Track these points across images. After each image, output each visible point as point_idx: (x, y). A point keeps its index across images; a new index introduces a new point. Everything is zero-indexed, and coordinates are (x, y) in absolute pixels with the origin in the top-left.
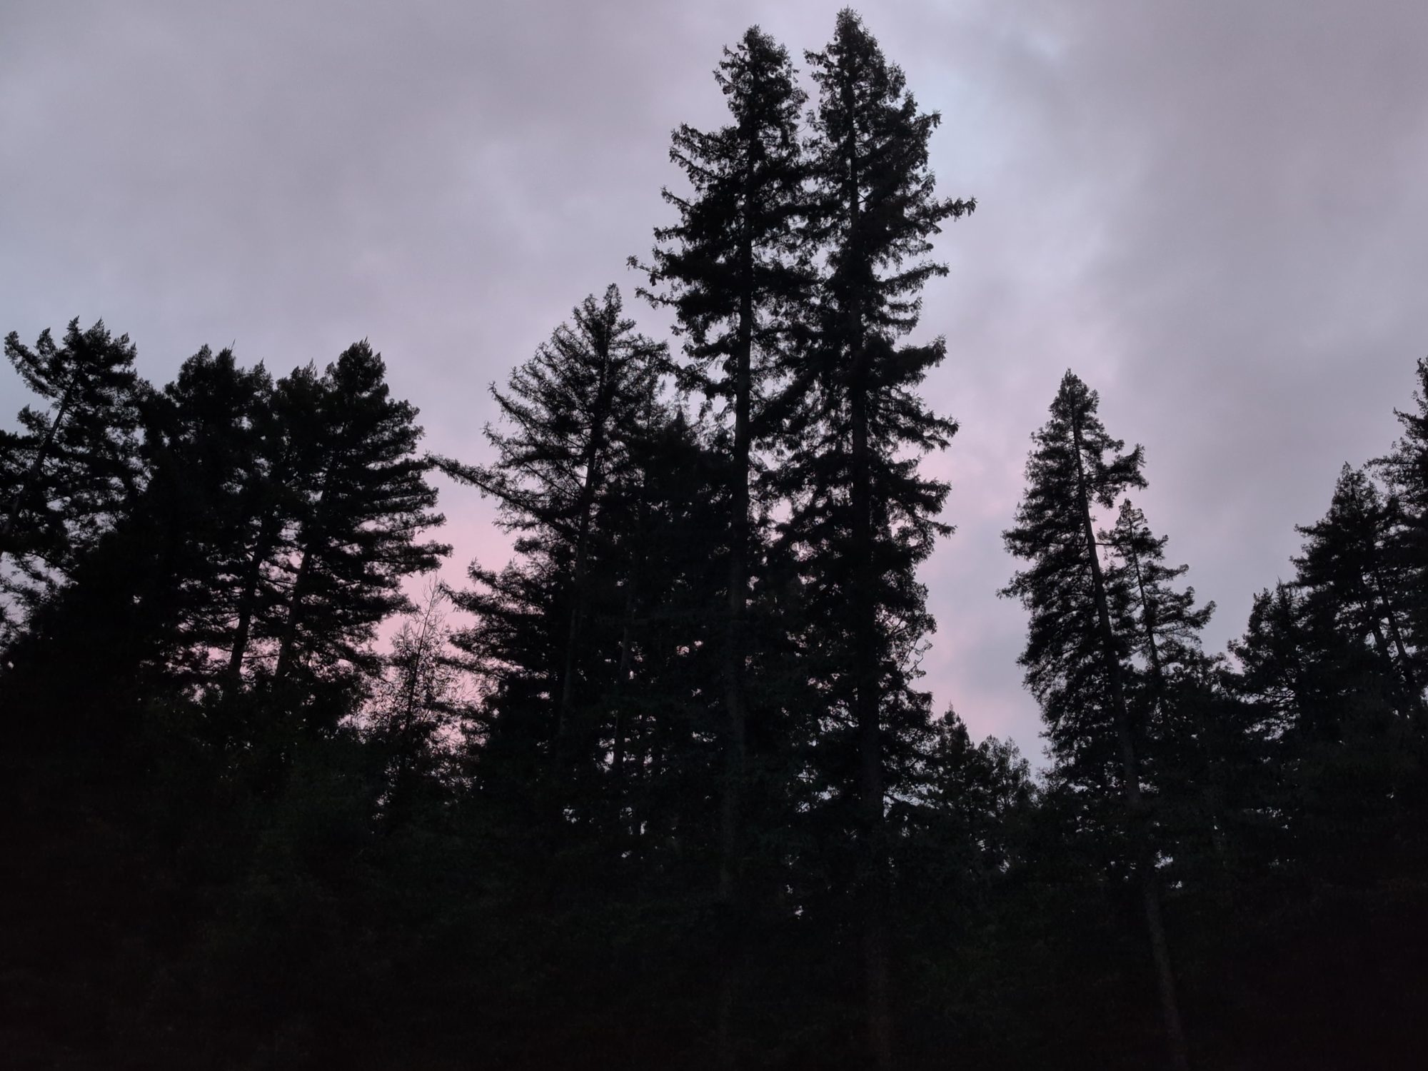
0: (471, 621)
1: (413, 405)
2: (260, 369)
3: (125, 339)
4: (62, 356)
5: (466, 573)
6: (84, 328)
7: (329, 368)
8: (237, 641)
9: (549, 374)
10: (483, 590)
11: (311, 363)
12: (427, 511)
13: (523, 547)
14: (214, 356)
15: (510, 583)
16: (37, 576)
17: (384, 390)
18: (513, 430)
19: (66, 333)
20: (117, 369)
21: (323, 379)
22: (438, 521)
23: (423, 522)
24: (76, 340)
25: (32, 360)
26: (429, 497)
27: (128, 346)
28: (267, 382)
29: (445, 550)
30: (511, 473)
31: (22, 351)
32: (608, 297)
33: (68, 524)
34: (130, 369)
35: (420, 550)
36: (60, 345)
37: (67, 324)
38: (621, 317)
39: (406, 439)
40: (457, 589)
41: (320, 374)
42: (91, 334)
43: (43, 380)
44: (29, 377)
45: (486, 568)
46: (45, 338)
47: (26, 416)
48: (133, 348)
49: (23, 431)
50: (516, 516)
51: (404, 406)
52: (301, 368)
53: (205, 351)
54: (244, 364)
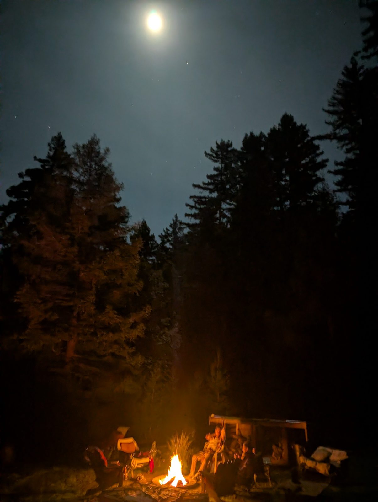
0: (339, 178)
1: (304, 124)
2: (261, 133)
3: (229, 141)
4: (217, 151)
5: (334, 164)
6: (219, 143)
7: (279, 125)
8: (281, 204)
9: (340, 97)
10: (341, 167)
11: (274, 125)
12: (318, 152)
13: (348, 151)
14: (249, 135)
15: (348, 163)
16: (230, 204)
17: (295, 123)
18: (333, 118)
19: (216, 145)
20: (230, 149)
21: (278, 129)
22: (322, 153)
23: (318, 155)
24: (218, 146)
25: (212, 155)
26: (318, 147)
27: (230, 142)
28: (265, 136)
29: (327, 160)
30: (337, 131)
31: (209, 154)
32: (352, 62)
33: (232, 190)
34: (232, 148)
35: (320, 163)
36: (215, 149)
37: (215, 143)
38: (358, 66)
39: (306, 134)
40: (333, 170)
41: (277, 127)
42: (221, 143)
43: (216, 159)
44: (212, 159)
45: (339, 161)
46: (212, 150)
47: (215, 169)
48: (231, 142)
49: (215, 173)
50: (343, 143)
51: (302, 125)
52: (272, 128)
53: (246, 135)
54: (257, 133)
